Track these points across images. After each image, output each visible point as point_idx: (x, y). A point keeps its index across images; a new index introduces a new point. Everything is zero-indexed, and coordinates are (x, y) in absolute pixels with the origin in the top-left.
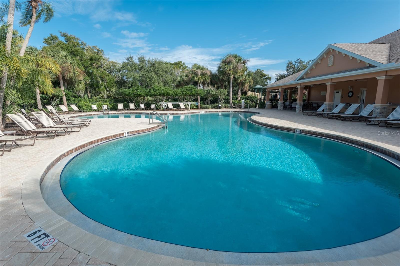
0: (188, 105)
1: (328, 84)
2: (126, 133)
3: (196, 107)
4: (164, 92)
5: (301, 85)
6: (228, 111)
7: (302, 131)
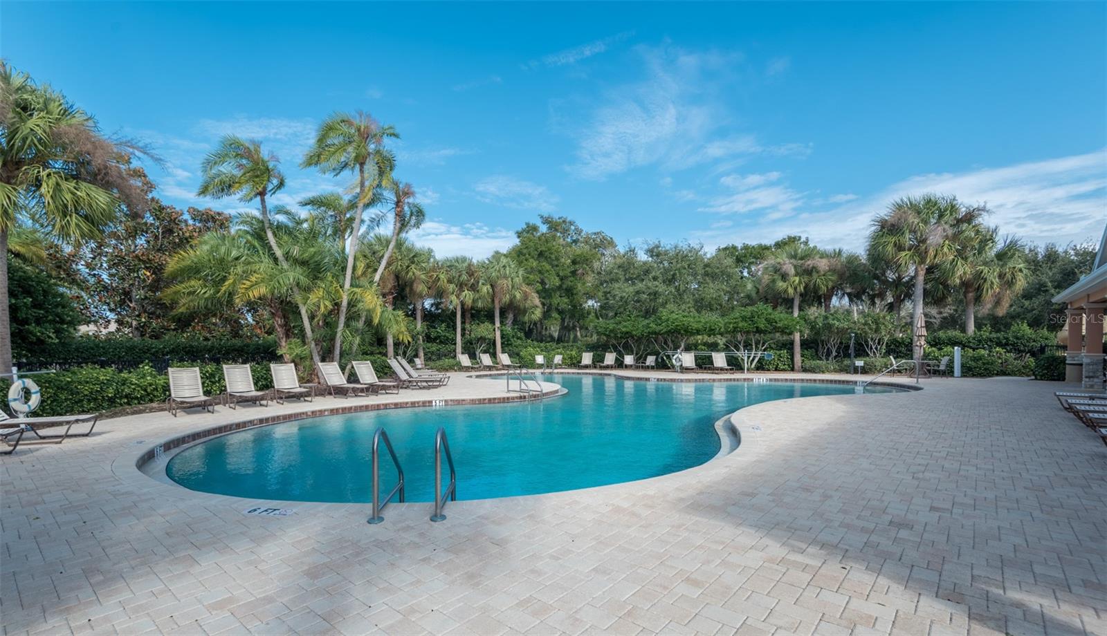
0: (751, 358)
2: (438, 402)
3: (787, 366)
4: (677, 326)
5: (1088, 300)
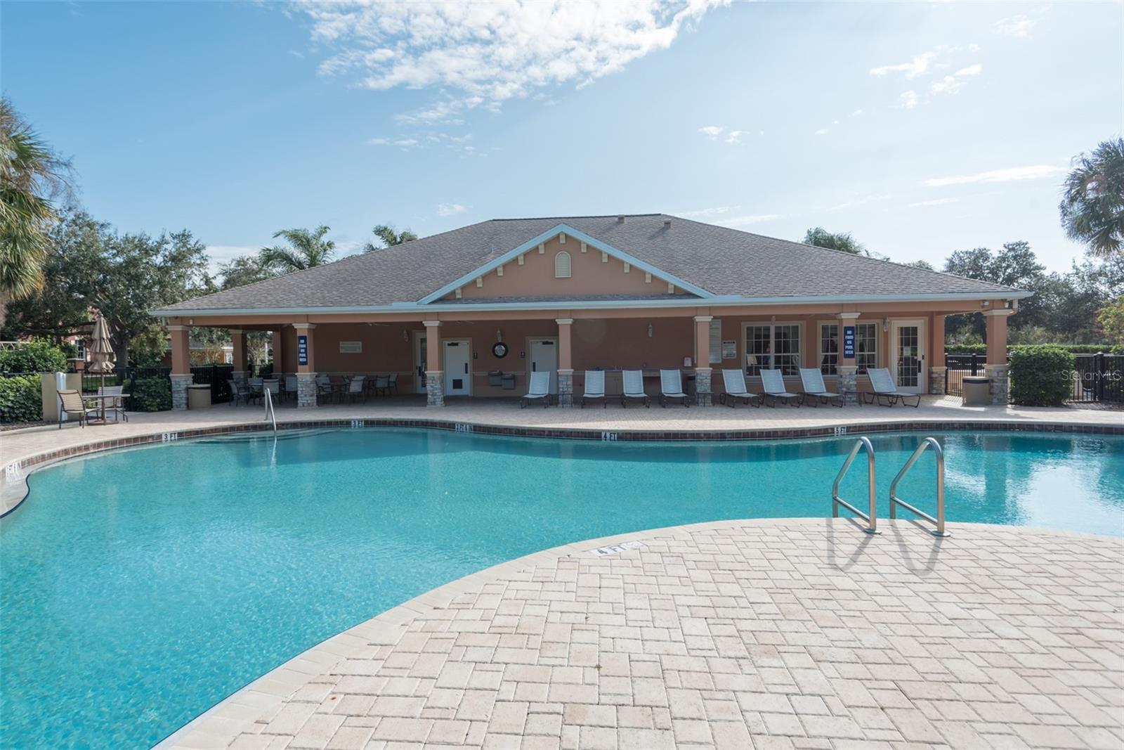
1: (565, 323)
6: (152, 437)
7: (847, 427)
